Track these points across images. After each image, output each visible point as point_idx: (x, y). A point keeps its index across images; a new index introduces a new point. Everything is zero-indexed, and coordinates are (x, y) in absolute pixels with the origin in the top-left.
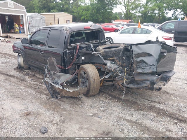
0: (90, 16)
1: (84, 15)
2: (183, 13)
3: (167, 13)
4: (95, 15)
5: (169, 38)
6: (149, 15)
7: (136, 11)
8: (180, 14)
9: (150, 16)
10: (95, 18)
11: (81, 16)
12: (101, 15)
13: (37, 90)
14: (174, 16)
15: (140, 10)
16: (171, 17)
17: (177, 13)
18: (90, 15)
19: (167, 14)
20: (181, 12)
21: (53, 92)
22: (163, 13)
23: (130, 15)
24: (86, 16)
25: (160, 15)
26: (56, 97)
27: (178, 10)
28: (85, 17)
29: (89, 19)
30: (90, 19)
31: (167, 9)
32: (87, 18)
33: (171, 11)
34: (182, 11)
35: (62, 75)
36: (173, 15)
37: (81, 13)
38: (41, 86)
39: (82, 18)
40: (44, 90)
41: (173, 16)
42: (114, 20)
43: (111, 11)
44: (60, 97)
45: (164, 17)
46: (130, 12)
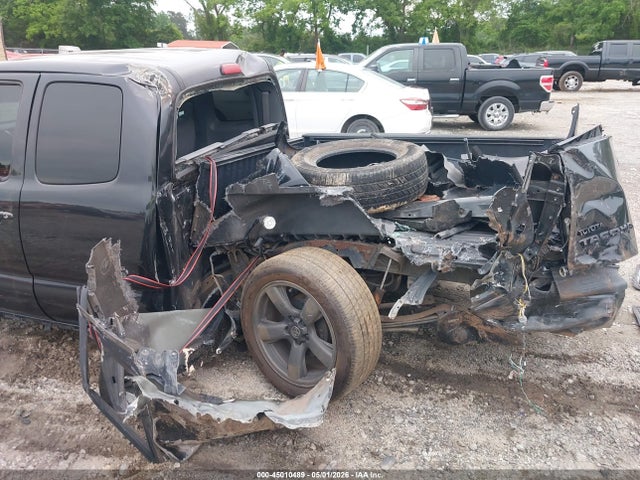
0: (63, 24)
1: (36, 20)
2: (379, 20)
3: (339, 20)
4: (85, 20)
5: (421, 103)
6: (283, 24)
7: (238, 9)
8: (373, 24)
9: (289, 30)
10: (87, 30)
11: (26, 24)
12: (109, 22)
13: (22, 434)
14: (357, 29)
15: (252, 6)
16: (349, 35)
17: (365, 21)
18: (65, 18)
19: (337, 23)
20: (374, 19)
21: (155, 435)
22: (325, 20)
23: (222, 23)
24: (49, 26)
25: (316, 26)
26: (174, 450)
27: (367, 11)
28: (45, 27)
29: (61, 35)
30: (65, 35)
31: (336, 8)
32: (53, 32)
33: (349, 12)
34: (378, 15)
35: (158, 323)
36: (354, 26)
37: (21, 10)
38: (27, 398)
39: (32, 30)
40: (63, 422)
41: (354, 31)
42: (167, 42)
43: (149, 7)
44: (192, 450)
45: (329, 33)
46: (217, 12)
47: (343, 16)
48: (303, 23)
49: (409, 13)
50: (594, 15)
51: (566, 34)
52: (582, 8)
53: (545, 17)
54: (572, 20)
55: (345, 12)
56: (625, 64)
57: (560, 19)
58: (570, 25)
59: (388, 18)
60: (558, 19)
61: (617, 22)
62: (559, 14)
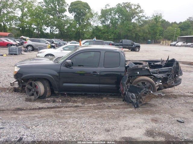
6: (27, 29)
7: (10, 23)
9: (29, 31)
16: (49, 33)
19: (45, 30)
23: (6, 27)
25: (38, 30)
31: (44, 25)
36: (50, 31)
45: (42, 33)
46: (3, 23)
47: (47, 28)
48: (34, 29)
49: (66, 28)
50: (113, 32)
51: (107, 37)
52: (110, 31)
53: (101, 32)
54: (108, 33)
55: (48, 27)
56: (127, 45)
57: (105, 33)
58: (107, 35)
59: (61, 29)
60: (104, 33)
61: (118, 34)
62: (105, 32)
